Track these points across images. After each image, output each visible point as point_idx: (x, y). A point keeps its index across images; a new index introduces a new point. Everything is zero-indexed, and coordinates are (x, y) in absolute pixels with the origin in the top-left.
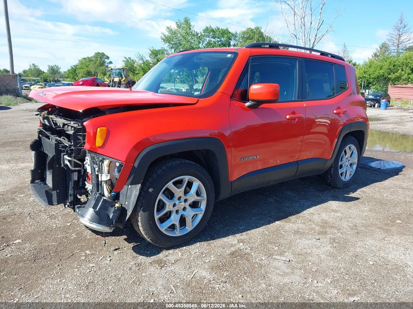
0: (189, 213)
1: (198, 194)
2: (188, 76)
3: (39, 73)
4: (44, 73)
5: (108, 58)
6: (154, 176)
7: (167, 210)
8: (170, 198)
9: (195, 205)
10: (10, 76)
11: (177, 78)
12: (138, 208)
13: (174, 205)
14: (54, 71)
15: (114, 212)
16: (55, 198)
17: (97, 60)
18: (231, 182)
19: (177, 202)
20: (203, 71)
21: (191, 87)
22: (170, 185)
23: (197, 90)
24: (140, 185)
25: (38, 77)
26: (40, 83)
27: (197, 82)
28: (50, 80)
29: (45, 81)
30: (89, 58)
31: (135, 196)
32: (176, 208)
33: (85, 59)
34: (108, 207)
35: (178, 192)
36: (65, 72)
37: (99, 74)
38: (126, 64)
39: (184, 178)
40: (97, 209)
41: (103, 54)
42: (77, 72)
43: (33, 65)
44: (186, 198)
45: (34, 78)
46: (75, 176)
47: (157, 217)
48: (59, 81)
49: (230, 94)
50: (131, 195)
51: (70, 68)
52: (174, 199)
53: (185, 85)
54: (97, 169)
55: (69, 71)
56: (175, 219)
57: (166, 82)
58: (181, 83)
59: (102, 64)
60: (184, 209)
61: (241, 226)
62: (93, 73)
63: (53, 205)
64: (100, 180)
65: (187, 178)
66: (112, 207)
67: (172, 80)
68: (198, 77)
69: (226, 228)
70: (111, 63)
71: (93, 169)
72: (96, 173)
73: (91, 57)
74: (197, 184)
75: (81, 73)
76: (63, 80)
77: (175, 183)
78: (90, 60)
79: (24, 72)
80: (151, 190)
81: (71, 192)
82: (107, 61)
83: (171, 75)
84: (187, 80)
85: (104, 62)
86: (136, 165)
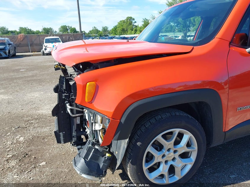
0: (179, 164)
1: (189, 145)
2: (184, 27)
3: (97, 31)
4: (100, 31)
5: (134, 19)
6: (143, 129)
7: (156, 161)
8: (159, 149)
9: (185, 156)
10: (79, 34)
11: (176, 29)
12: (127, 160)
13: (164, 156)
14: (105, 29)
15: (104, 162)
16: (62, 138)
17: (128, 21)
18: (225, 132)
19: (167, 153)
20: (194, 23)
21: (185, 34)
22: (159, 138)
23: (189, 36)
24: (128, 139)
25: (97, 34)
26: (97, 38)
27: (189, 31)
28: (103, 35)
29: (101, 36)
30: (123, 21)
31: (123, 149)
32: (165, 159)
33: (121, 21)
34: (99, 157)
35: (168, 144)
36: (111, 30)
37: (129, 30)
38: (144, 23)
39: (174, 131)
40: (89, 159)
41: (131, 18)
42: (117, 29)
43: (94, 27)
44: (175, 149)
45: (95, 35)
46: (77, 120)
47: (145, 168)
48: (108, 36)
49: (230, 40)
50: (121, 146)
51: (113, 28)
52: (163, 150)
53: (181, 33)
54: (92, 118)
55: (112, 29)
56: (163, 169)
57: (168, 32)
58: (179, 32)
59: (131, 23)
60: (174, 159)
61: (232, 173)
62: (126, 30)
63: (61, 143)
64: (94, 129)
65: (177, 131)
66: (103, 156)
67: (173, 30)
68: (190, 27)
69: (216, 175)
70: (135, 22)
71: (89, 117)
72: (92, 121)
73: (125, 20)
74: (187, 136)
75: (119, 30)
76: (110, 35)
77: (164, 137)
78: (124, 22)
79: (90, 31)
80: (139, 144)
81: (74, 134)
82: (133, 21)
83: (172, 27)
84: (183, 30)
85: (132, 22)
86: (123, 121)
